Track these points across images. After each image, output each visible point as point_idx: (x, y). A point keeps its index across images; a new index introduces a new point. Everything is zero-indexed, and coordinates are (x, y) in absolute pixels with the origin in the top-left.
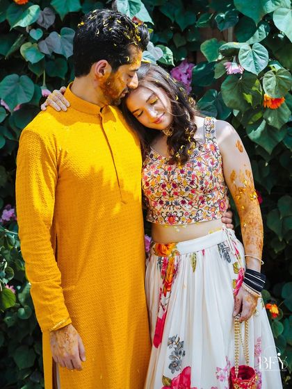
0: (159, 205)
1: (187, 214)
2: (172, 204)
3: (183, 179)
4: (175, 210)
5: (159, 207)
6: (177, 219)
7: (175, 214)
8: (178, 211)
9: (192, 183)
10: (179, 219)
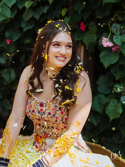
0: (38, 126)
1: (55, 134)
2: (46, 128)
3: (50, 119)
4: (48, 131)
5: (38, 127)
6: (49, 136)
7: (48, 133)
8: (50, 132)
9: (56, 121)
10: (51, 136)
